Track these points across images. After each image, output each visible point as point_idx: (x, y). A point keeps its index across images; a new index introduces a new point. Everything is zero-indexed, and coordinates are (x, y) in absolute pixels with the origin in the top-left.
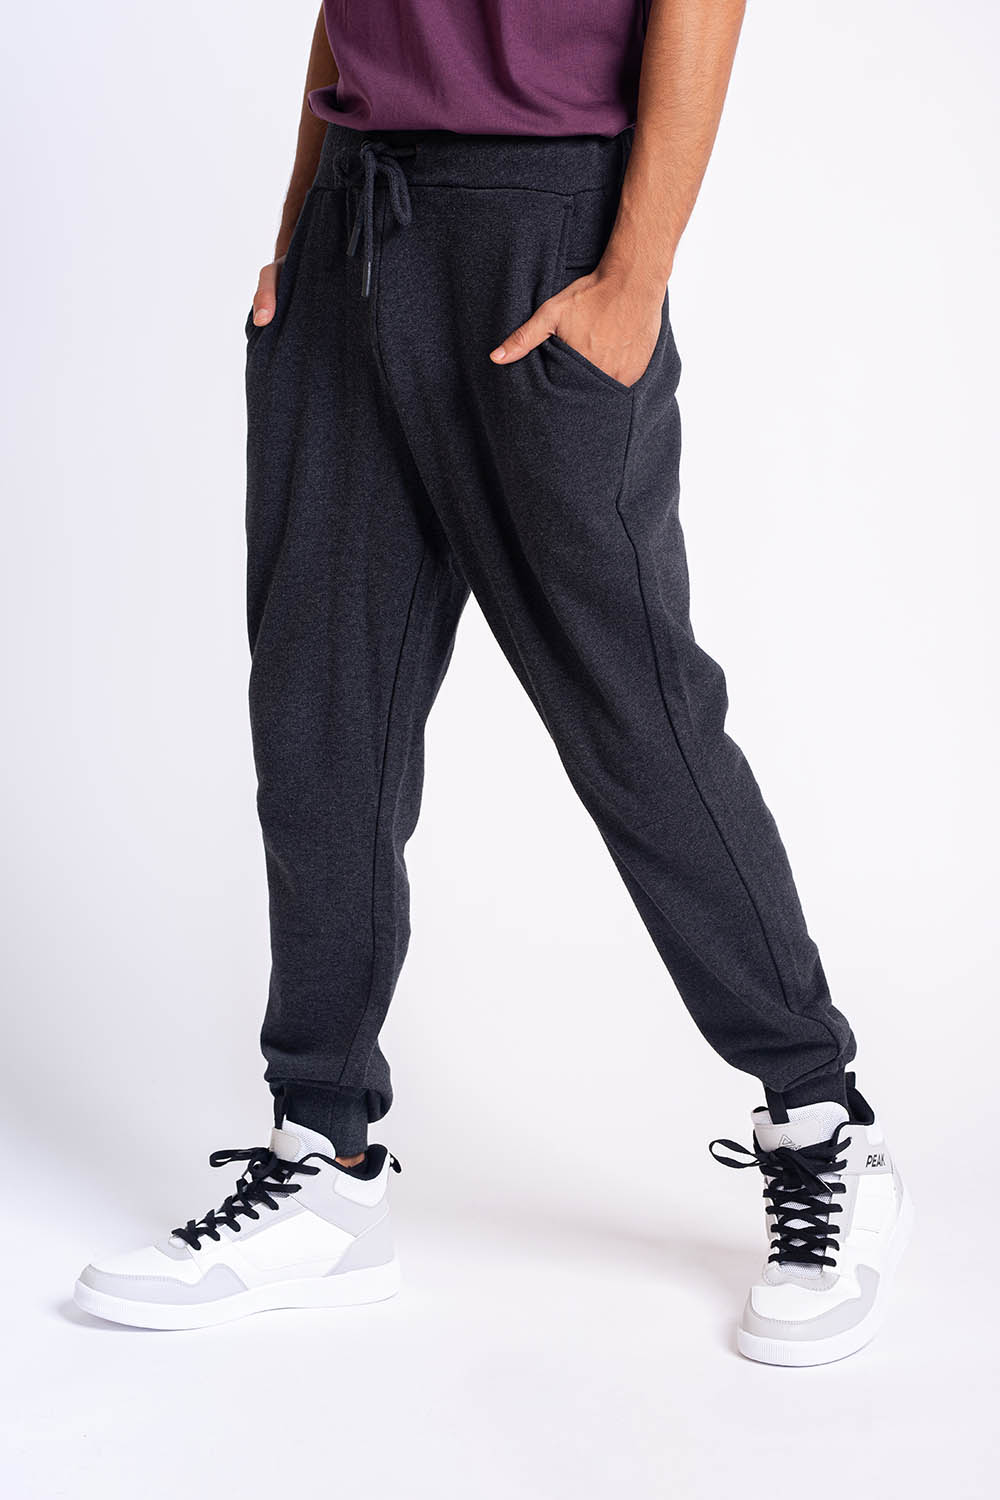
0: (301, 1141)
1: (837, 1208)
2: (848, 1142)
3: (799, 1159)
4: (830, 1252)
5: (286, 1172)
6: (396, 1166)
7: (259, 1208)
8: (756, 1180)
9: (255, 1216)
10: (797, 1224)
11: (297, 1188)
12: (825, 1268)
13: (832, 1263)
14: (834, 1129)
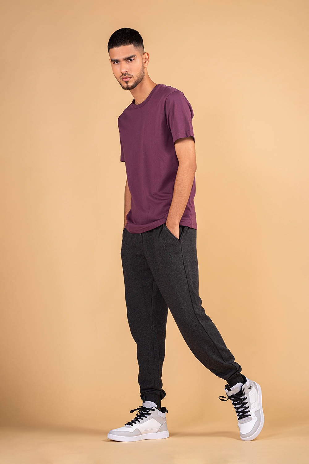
0: (150, 404)
1: (247, 403)
2: (244, 389)
3: (237, 396)
4: (249, 413)
5: (148, 411)
6: (167, 412)
7: (143, 418)
8: (230, 402)
9: (143, 419)
10: (240, 410)
11: (150, 414)
12: (249, 417)
13: (250, 415)
14: (240, 388)
